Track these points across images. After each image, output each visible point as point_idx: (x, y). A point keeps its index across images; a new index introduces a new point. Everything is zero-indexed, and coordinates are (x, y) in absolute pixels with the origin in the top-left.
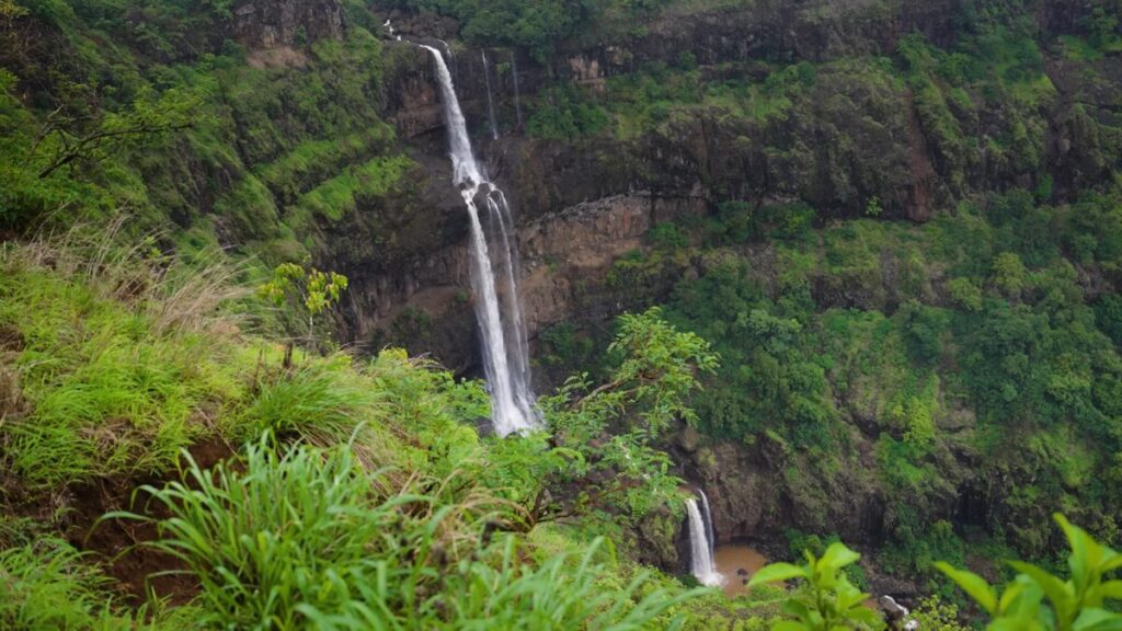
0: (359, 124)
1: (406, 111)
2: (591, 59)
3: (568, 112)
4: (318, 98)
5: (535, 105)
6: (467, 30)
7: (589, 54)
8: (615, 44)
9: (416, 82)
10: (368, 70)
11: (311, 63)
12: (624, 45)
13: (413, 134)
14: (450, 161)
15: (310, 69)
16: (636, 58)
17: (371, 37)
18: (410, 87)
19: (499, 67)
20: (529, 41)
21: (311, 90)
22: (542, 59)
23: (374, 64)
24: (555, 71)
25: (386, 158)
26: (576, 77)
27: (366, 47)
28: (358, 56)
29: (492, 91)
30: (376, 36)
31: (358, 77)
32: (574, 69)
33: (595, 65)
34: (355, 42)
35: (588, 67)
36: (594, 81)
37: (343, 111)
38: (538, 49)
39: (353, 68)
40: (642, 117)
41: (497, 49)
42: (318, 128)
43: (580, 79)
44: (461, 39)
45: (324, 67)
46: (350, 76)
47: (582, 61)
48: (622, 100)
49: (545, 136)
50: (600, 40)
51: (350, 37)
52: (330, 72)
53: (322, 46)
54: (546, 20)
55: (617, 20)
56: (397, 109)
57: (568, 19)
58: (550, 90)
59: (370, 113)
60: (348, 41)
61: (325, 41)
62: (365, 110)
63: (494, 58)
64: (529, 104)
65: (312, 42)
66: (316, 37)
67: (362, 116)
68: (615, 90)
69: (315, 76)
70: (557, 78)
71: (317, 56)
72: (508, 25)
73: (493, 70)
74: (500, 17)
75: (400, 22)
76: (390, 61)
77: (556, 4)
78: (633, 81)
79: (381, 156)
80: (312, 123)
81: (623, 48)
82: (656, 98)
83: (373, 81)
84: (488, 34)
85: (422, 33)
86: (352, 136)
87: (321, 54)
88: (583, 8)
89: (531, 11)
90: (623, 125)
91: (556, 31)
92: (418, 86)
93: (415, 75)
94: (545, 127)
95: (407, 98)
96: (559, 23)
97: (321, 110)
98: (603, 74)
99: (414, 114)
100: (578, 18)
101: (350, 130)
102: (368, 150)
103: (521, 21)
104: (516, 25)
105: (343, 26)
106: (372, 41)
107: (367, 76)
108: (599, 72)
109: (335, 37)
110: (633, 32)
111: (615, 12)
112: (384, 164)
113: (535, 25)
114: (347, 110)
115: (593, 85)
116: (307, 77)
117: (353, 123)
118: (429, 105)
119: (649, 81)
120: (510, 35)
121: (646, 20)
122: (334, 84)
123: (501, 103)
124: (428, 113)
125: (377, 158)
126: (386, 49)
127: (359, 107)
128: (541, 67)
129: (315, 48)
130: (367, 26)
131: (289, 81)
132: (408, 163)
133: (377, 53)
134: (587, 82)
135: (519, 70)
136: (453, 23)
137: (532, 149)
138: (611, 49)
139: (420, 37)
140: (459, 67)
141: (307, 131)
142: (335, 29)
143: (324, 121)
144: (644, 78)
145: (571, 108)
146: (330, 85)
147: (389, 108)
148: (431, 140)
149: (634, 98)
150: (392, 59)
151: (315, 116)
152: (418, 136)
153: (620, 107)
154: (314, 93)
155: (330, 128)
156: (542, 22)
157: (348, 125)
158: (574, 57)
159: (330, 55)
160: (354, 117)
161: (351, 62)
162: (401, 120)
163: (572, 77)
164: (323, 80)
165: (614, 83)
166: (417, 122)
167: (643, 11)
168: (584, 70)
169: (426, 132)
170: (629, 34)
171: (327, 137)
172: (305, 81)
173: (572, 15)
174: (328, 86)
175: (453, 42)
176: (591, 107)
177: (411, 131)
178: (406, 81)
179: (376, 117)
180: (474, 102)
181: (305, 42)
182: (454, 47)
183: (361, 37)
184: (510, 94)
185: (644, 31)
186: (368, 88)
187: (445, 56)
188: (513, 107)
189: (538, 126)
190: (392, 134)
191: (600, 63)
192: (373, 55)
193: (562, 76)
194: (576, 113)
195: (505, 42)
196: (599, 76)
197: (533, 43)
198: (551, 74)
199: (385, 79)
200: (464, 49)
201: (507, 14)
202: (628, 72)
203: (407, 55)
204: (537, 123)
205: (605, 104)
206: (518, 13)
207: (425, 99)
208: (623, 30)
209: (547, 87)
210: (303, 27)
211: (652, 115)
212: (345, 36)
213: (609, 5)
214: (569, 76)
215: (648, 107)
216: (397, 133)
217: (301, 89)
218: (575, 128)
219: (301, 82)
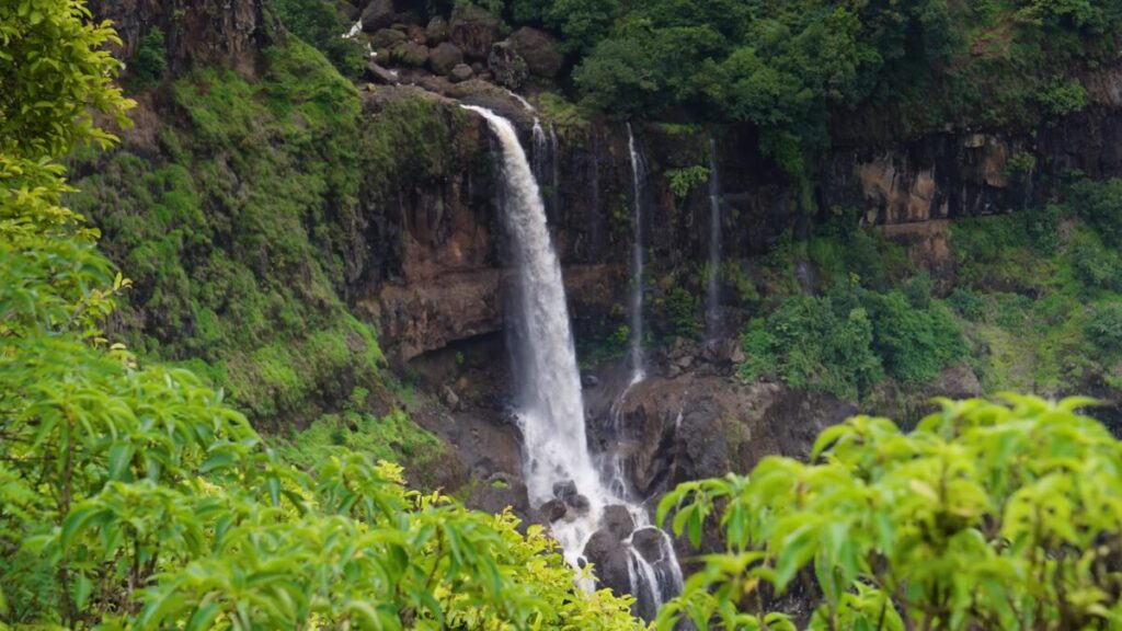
0: (289, 316)
1: (406, 285)
2: (917, 166)
3: (858, 313)
4: (186, 238)
5: (763, 290)
6: (589, 70)
7: (914, 156)
8: (989, 129)
9: (440, 206)
10: (318, 165)
11: (173, 139)
12: (1014, 133)
13: (420, 349)
14: (517, 436)
15: (167, 153)
16: (1044, 168)
17: (333, 73)
18: (422, 216)
19: (678, 179)
20: (766, 112)
21: (169, 215)
22: (796, 164)
23: (338, 151)
24: (818, 195)
25: (355, 418)
26: (872, 216)
27: (322, 99)
28: (300, 123)
29: (646, 244)
30: (345, 71)
31: (294, 183)
32: (869, 192)
33: (925, 182)
34: (288, 82)
35: (905, 187)
36: (921, 228)
37: (246, 278)
38: (788, 135)
39: (281, 157)
40: (1060, 337)
41: (674, 129)
42: (178, 324)
43: (881, 221)
44: (570, 92)
45: (205, 151)
46: (274, 179)
47: (891, 171)
48: (1004, 287)
49: (794, 379)
50: (949, 117)
51: (277, 68)
52: (222, 163)
53: (202, 89)
54: (814, 54)
55: (999, 64)
56: (385, 276)
57: (872, 55)
58: (803, 248)
59: (321, 289)
60: (272, 79)
61: (209, 75)
62: (308, 279)
63: (661, 154)
64: (747, 286)
65: (175, 77)
66: (187, 62)
67: (299, 295)
68: (978, 257)
69: (181, 173)
70: (822, 216)
71: (189, 119)
72: (709, 62)
73: (655, 184)
74: (689, 39)
75: (395, 32)
76: (379, 144)
77: (840, 12)
78: (1035, 236)
79: (340, 410)
80: (163, 307)
81: (1009, 141)
82: (1105, 285)
83: (331, 196)
84: (653, 85)
85: (463, 69)
86: (268, 350)
87: (200, 112)
88: (915, 26)
89: (771, 28)
90: (1005, 358)
91: (840, 87)
92: (446, 218)
93: (440, 185)
94: (796, 355)
95: (411, 246)
96: (850, 67)
97: (190, 270)
98: (945, 209)
99: (426, 294)
100: (899, 52)
101: (263, 334)
102: (311, 396)
103: (743, 54)
104: (730, 62)
105: (261, 38)
106: (337, 85)
107: (317, 183)
108: (936, 203)
109: (234, 64)
110: (1042, 97)
111: (997, 42)
112: (349, 436)
113: (781, 69)
114: (259, 277)
115: (919, 239)
116: (158, 176)
117: (274, 313)
118: (468, 272)
119: (1077, 235)
120: (716, 92)
121: (1080, 67)
122: (230, 200)
123: (669, 279)
124: (464, 294)
125: (333, 418)
126: (372, 108)
127: (293, 267)
128: (786, 181)
129: (184, 93)
130: (320, 41)
131: (109, 183)
132: (415, 438)
133: (348, 119)
134: (903, 228)
135: (725, 189)
136: (548, 47)
137: (757, 415)
138: (977, 141)
139: (455, 80)
140: (564, 172)
141: (149, 329)
142: (237, 42)
143: (194, 304)
144: (1065, 226)
145: (864, 302)
146: (218, 201)
147: (365, 276)
148: (463, 369)
149: (1035, 281)
150: (385, 137)
151: (175, 290)
152: (428, 355)
153: (993, 303)
154: (178, 222)
155: (212, 327)
156: (802, 60)
157: (260, 321)
158: (870, 161)
159: (224, 117)
160: (277, 297)
161: (277, 140)
162: (392, 310)
163: (862, 214)
164: (201, 185)
165: (980, 236)
166: (431, 317)
167: (1072, 39)
168: (893, 196)
169: (454, 345)
170: (1031, 102)
171: (201, 353)
172: (153, 187)
173: (883, 46)
174: (215, 203)
175: (549, 99)
176: (917, 302)
177: (412, 342)
178: (414, 201)
179: (333, 300)
180: (596, 271)
181: (157, 75)
182: (551, 114)
183: (302, 72)
184: (698, 254)
185: (1072, 94)
186: (318, 215)
187: (525, 137)
188: (699, 290)
189: (774, 349)
190: (372, 352)
191: (939, 180)
192: (338, 124)
193: (837, 210)
194: (878, 314)
195: (698, 108)
196: (935, 214)
197: (776, 116)
198: (809, 205)
199: (363, 194)
200: (581, 123)
201: (706, 33)
202: (1018, 206)
203: (428, 130)
204: (771, 339)
205: (949, 294)
206: (732, 32)
207: (458, 254)
208: (1014, 90)
209: (795, 239)
210: (157, 33)
211: (1095, 335)
212: (262, 65)
213: (977, 18)
214: (854, 210)
215: (1079, 312)
216: (385, 348)
217: (142, 208)
218: (873, 361)
219: (143, 190)
